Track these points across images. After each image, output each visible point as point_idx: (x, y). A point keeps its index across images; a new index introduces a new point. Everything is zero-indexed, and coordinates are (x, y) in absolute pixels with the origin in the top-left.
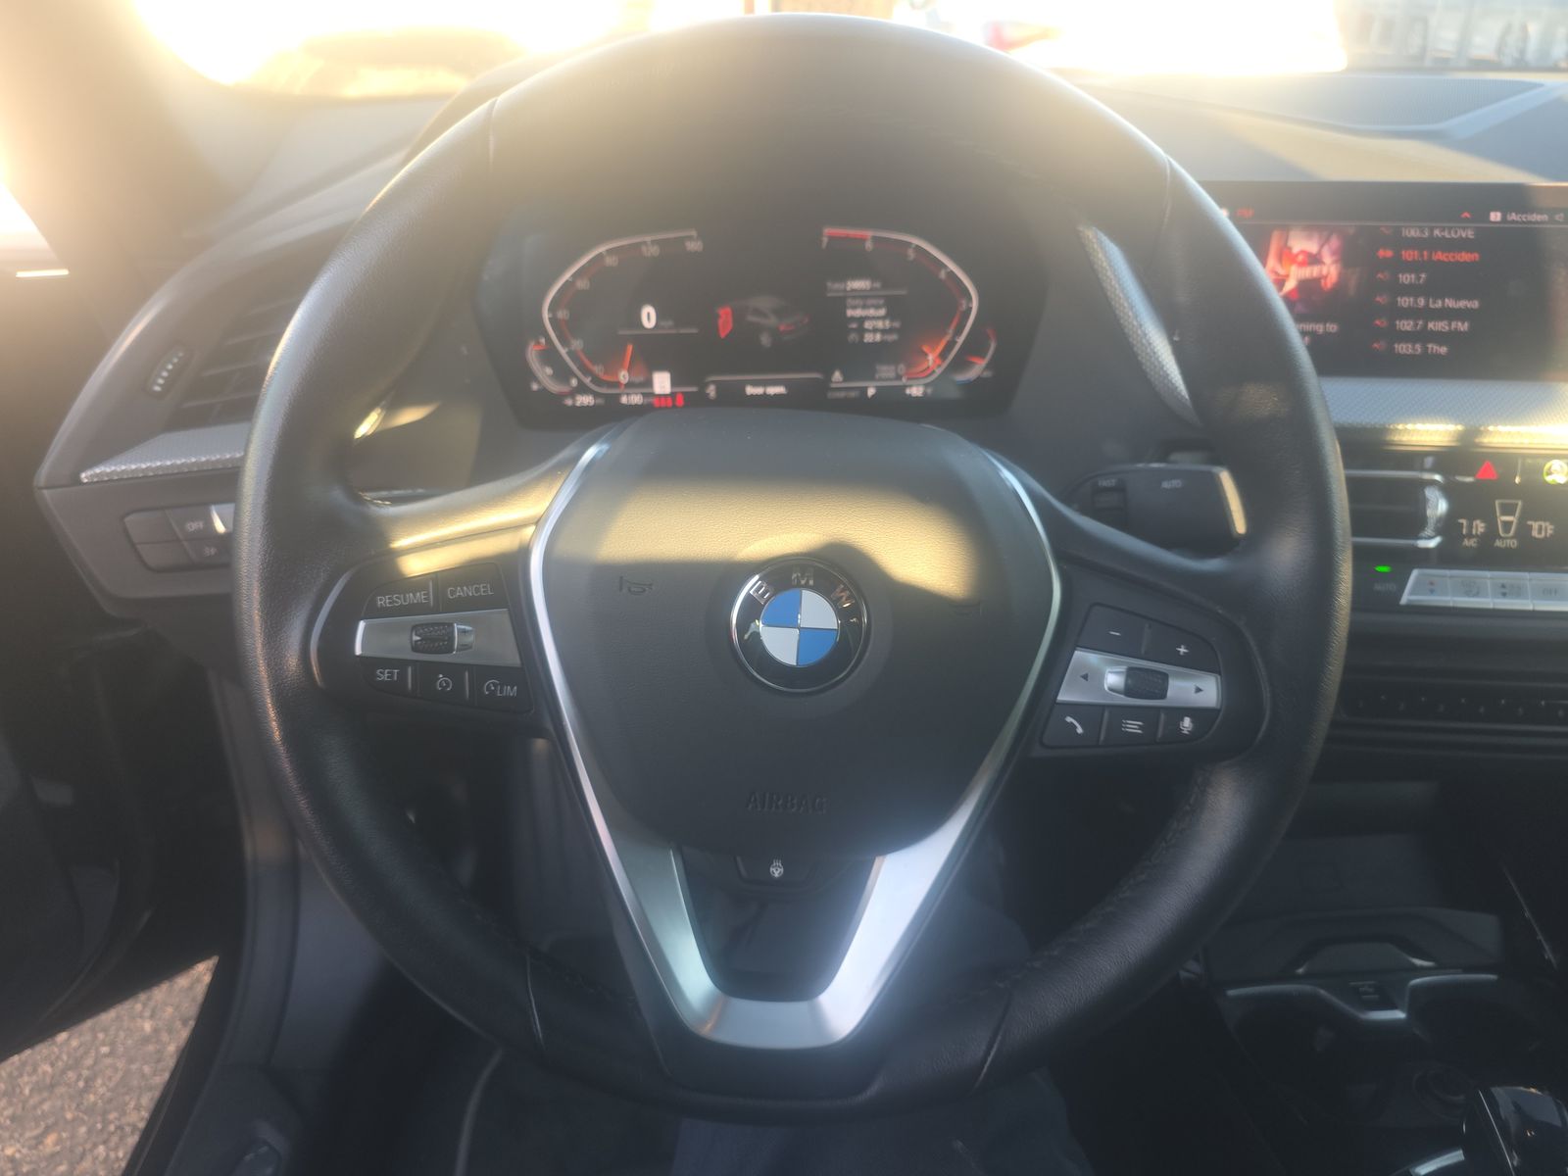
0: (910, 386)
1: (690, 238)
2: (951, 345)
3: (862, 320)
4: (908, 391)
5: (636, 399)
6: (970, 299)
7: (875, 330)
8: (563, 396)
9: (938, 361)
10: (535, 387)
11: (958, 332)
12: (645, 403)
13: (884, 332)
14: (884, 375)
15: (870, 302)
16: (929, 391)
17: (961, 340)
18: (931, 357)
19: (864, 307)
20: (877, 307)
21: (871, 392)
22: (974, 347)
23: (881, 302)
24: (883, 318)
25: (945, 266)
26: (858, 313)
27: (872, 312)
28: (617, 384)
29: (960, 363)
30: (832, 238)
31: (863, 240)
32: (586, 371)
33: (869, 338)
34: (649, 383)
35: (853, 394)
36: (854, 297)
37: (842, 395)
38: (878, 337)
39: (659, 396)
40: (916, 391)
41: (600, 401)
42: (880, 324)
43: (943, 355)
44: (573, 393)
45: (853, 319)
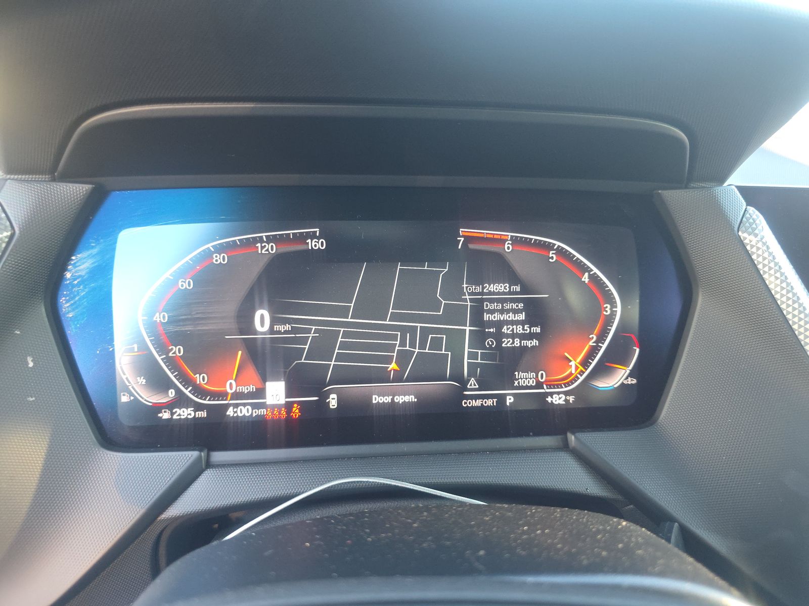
0: (551, 394)
1: (313, 236)
2: (593, 351)
3: (499, 324)
4: (549, 399)
5: (245, 412)
6: (613, 304)
7: (513, 336)
8: (158, 408)
9: (581, 368)
10: (124, 399)
11: (601, 338)
12: (254, 415)
13: (523, 337)
14: (521, 383)
15: (508, 306)
16: (571, 399)
17: (604, 347)
18: (573, 363)
19: (502, 311)
20: (516, 312)
21: (509, 400)
22: (616, 355)
23: (521, 306)
24: (522, 323)
25: (588, 270)
26: (497, 317)
27: (511, 317)
28: (223, 395)
29: (602, 369)
30: (468, 239)
31: (502, 241)
32: (187, 381)
33: (507, 343)
34: (260, 393)
35: (489, 402)
36: (492, 301)
37: (478, 403)
38: (517, 342)
39: (273, 407)
40: (558, 400)
41: (203, 414)
42: (519, 329)
43: (585, 363)
44: (170, 406)
45: (491, 324)
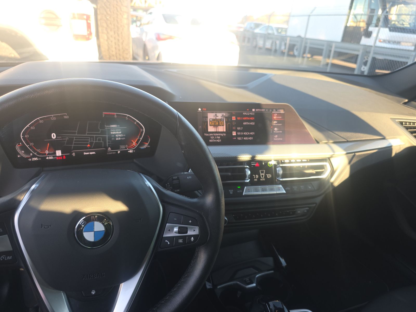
0: (129, 150)
1: (65, 115)
2: (139, 140)
3: (115, 135)
4: (129, 151)
5: (51, 158)
6: (143, 129)
7: (119, 137)
8: (28, 158)
9: (136, 144)
10: (19, 156)
11: (141, 137)
12: (54, 159)
13: (121, 137)
14: (122, 148)
15: (117, 130)
16: (134, 151)
17: (141, 139)
18: (134, 143)
19: (115, 132)
20: (119, 131)
21: (119, 152)
22: (145, 140)
23: (120, 130)
24: (121, 134)
25: (136, 121)
26: (114, 133)
27: (118, 133)
28: (45, 154)
29: (142, 144)
30: (105, 115)
31: (114, 115)
32: (35, 151)
33: (117, 139)
34: (55, 153)
35: (114, 153)
36: (112, 129)
37: (111, 153)
38: (120, 139)
39: (58, 156)
40: (131, 151)
41: (40, 159)
42: (120, 136)
43: (137, 143)
44: (31, 157)
45: (113, 134)
